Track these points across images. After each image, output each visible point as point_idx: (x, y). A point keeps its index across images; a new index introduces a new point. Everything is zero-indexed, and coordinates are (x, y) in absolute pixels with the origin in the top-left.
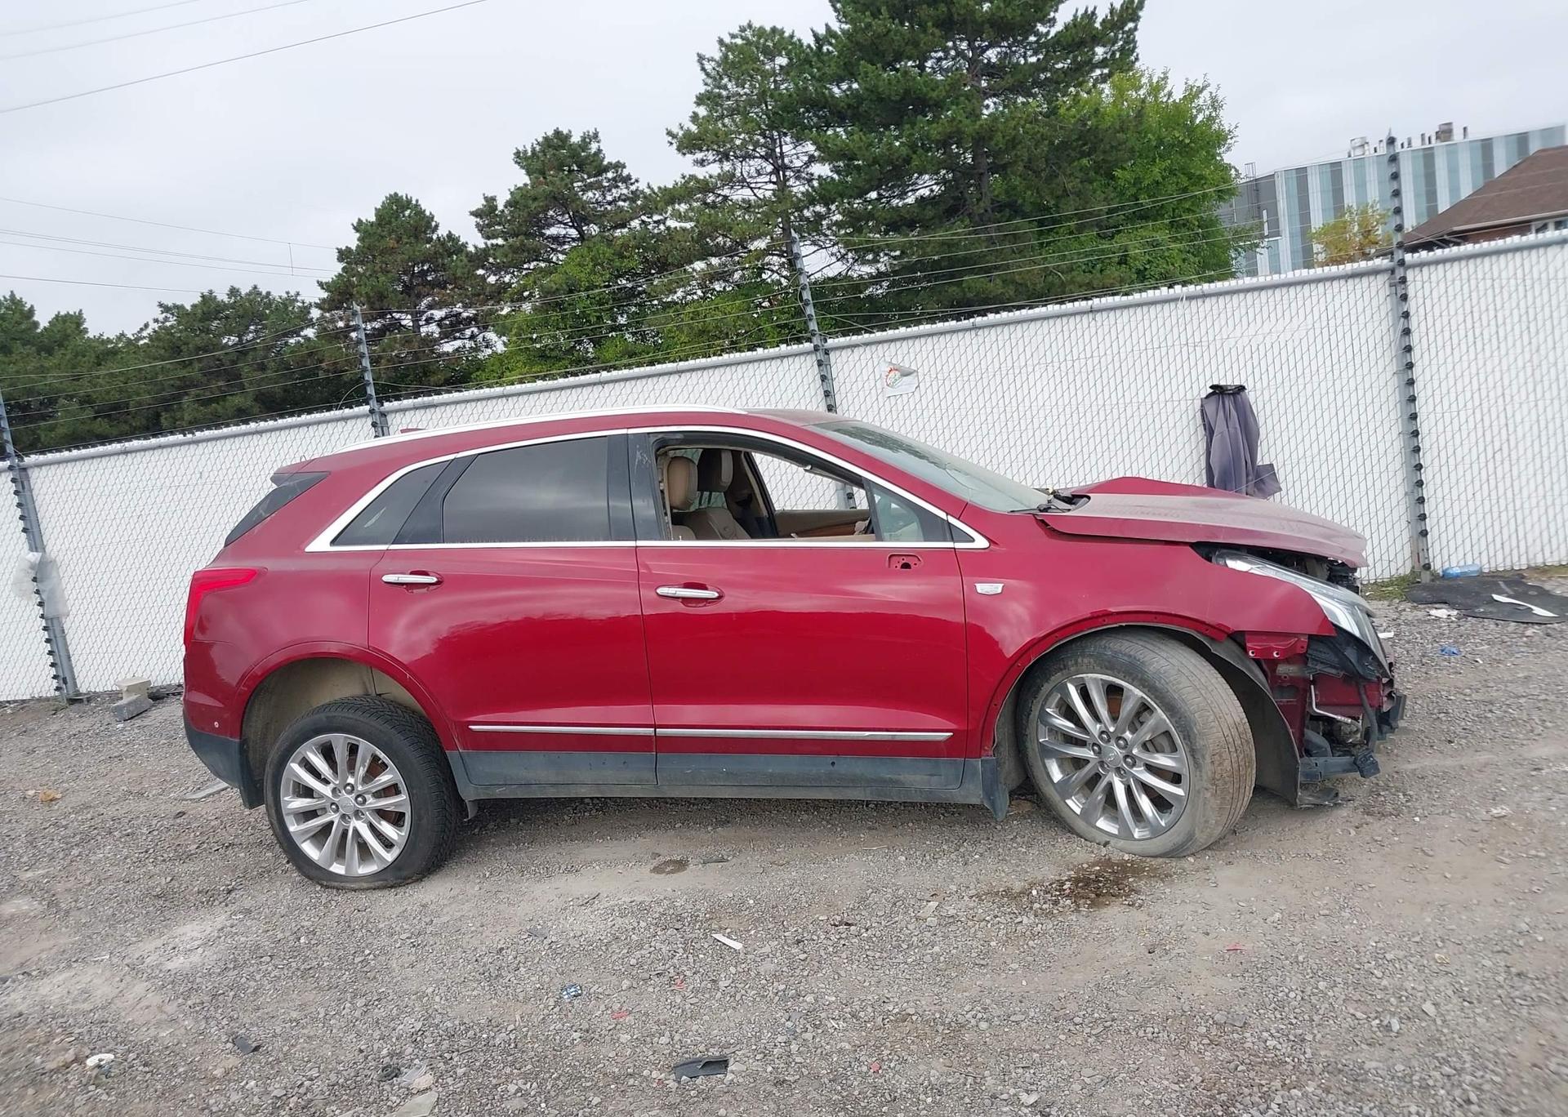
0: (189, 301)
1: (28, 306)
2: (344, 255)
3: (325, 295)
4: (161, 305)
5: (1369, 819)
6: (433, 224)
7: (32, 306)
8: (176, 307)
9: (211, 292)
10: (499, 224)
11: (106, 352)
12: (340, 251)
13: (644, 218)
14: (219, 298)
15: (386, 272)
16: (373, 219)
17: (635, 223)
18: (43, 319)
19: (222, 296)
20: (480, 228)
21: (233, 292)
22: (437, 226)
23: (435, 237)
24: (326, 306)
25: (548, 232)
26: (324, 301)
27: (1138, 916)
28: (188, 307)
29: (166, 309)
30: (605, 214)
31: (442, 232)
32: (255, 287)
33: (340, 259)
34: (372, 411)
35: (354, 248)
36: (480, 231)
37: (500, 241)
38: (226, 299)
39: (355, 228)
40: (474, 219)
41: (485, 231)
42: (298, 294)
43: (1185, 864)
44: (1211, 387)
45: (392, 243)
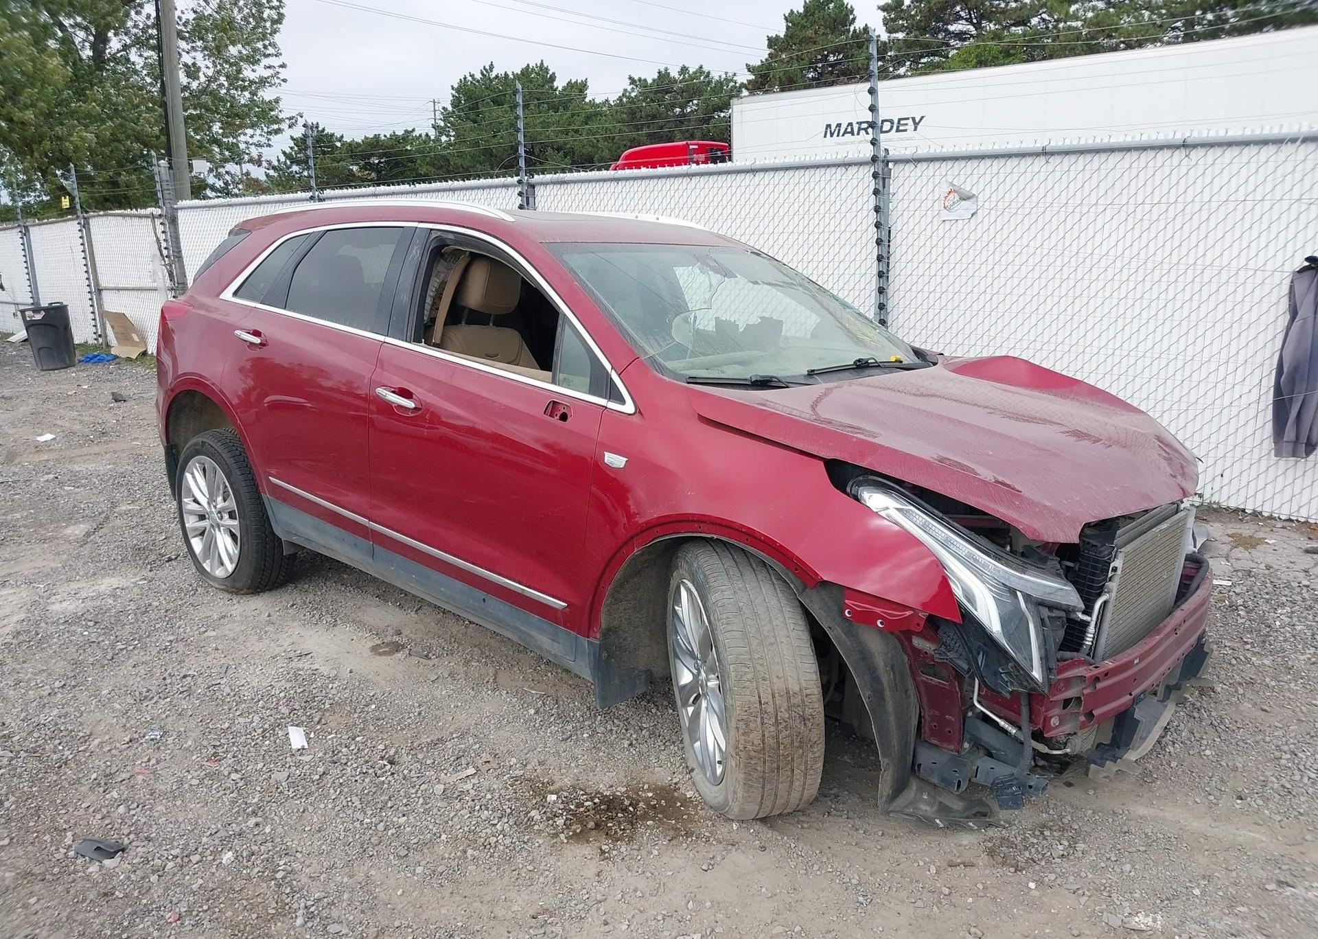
0: (651, 76)
1: (550, 73)
2: (772, 42)
3: (752, 77)
4: (630, 78)
5: (983, 859)
6: (851, 17)
7: (554, 73)
8: (640, 80)
9: (666, 69)
10: (902, 19)
11: (595, 113)
12: (769, 39)
13: (1044, 16)
14: (672, 75)
15: (799, 59)
16: (801, 10)
17: (1034, 21)
18: (560, 84)
19: (674, 73)
20: (886, 22)
21: (684, 70)
22: (854, 19)
23: (852, 29)
24: (750, 87)
25: (952, 28)
26: (749, 82)
27: (591, 869)
28: (650, 81)
29: (633, 81)
30: (1004, 12)
31: (858, 25)
32: (701, 67)
33: (770, 46)
34: (520, 182)
35: (782, 36)
36: (885, 24)
37: (900, 35)
38: (677, 76)
39: (786, 18)
40: (882, 14)
41: (890, 26)
42: (735, 75)
43: (723, 830)
44: (1307, 259)
45: (810, 33)
